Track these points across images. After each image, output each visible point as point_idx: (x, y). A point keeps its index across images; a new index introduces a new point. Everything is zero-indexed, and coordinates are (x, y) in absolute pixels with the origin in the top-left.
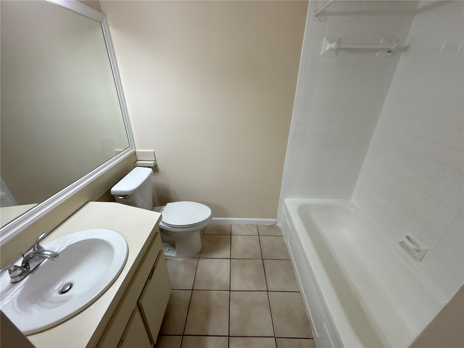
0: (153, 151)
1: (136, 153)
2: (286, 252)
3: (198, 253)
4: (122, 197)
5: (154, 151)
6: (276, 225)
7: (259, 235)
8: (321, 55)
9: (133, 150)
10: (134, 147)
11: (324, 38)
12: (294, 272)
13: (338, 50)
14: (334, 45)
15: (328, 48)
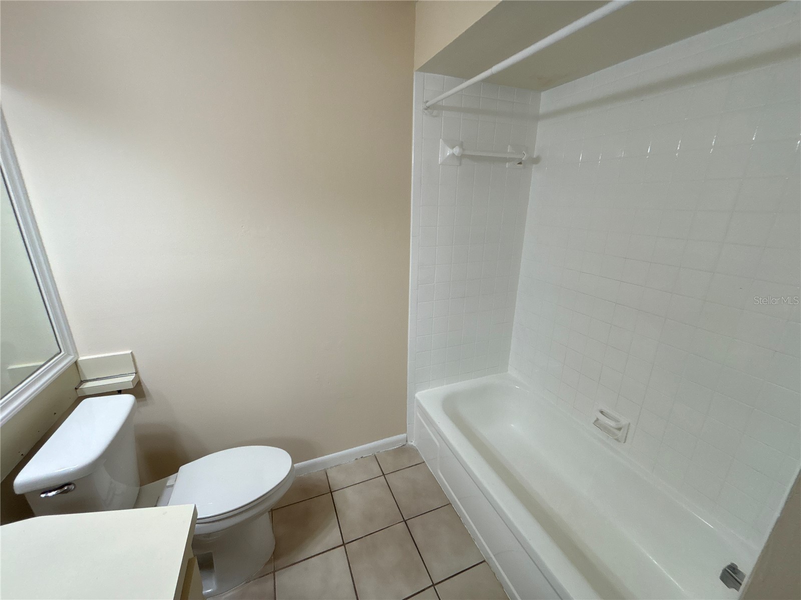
0: (129, 352)
1: (80, 364)
2: (439, 491)
3: (270, 561)
4: (54, 490)
5: (132, 353)
6: (407, 445)
7: (384, 475)
8: (439, 163)
9: (72, 357)
10: (72, 351)
11: (441, 140)
12: (462, 525)
13: (461, 157)
14: (457, 151)
15: (448, 154)
